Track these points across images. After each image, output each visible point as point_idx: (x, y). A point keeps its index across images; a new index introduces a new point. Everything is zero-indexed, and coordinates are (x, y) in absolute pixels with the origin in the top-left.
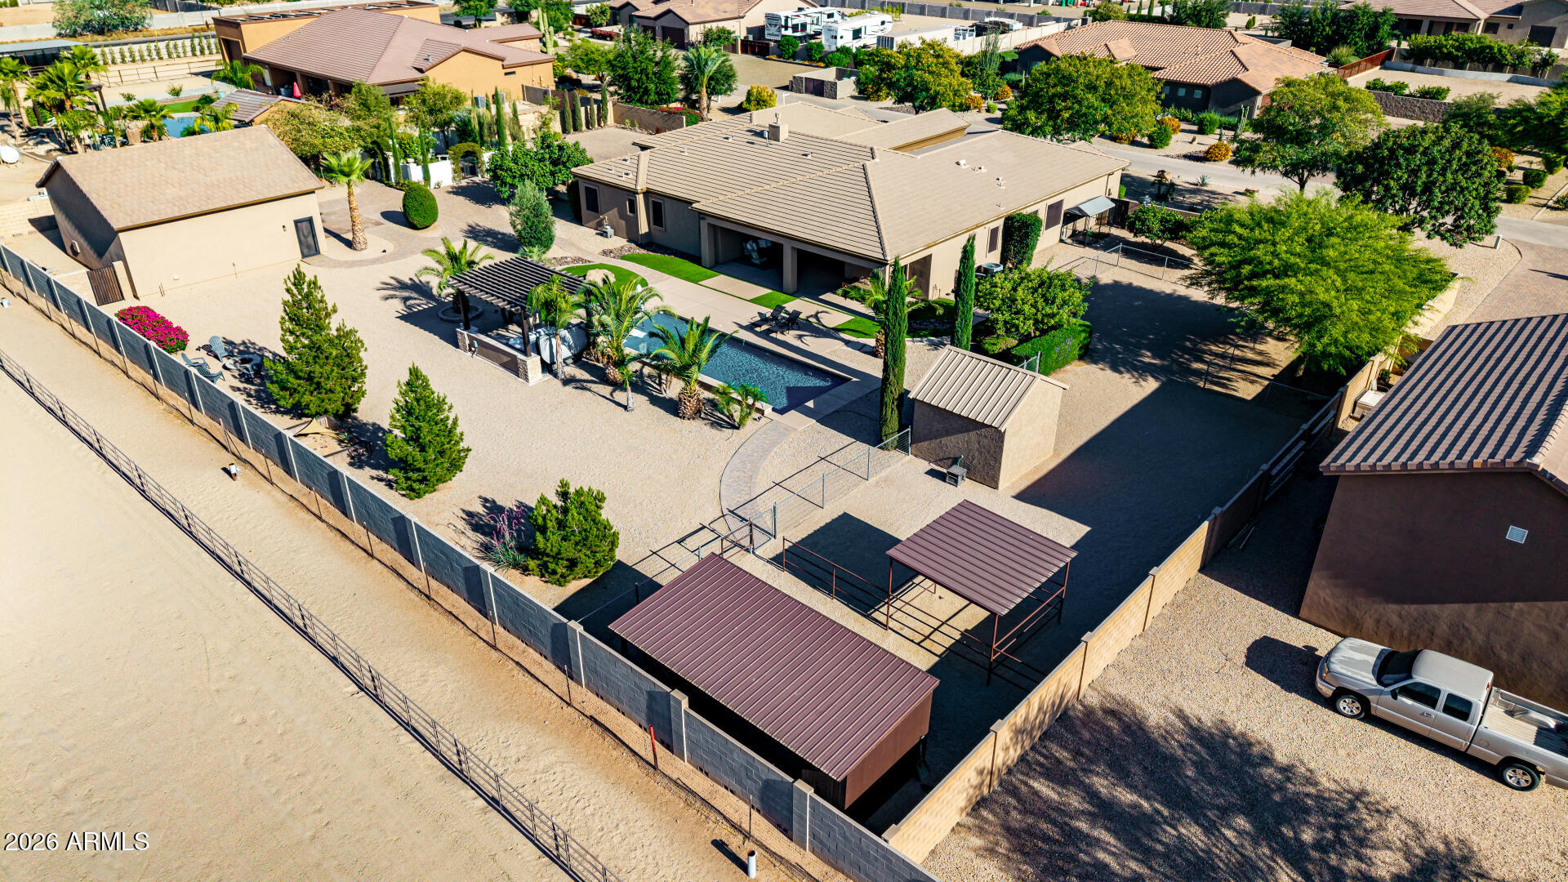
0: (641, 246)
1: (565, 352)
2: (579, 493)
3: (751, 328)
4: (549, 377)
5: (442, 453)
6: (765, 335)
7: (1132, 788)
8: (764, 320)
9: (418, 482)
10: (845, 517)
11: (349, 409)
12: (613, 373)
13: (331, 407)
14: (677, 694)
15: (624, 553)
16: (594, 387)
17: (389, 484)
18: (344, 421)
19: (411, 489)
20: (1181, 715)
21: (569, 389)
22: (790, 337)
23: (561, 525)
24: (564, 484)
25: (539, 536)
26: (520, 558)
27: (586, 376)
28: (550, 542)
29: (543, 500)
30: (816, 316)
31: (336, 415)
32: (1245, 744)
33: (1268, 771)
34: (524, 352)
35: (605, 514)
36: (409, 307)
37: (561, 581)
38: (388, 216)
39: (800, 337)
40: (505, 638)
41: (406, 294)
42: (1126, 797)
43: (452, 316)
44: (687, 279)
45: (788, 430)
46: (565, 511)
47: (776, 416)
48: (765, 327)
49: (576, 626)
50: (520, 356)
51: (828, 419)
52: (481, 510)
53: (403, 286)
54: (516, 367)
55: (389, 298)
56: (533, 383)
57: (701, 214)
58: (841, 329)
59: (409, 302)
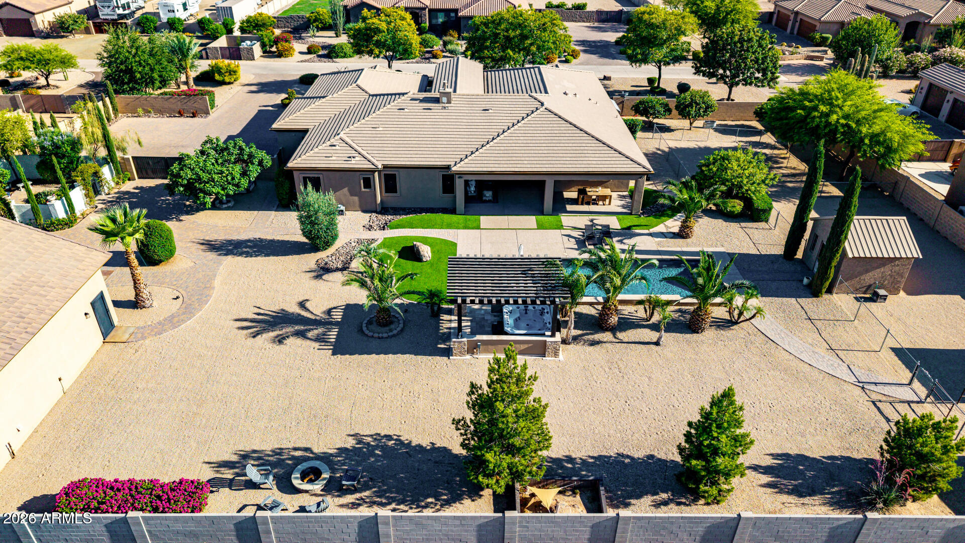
0: (382, 213)
16: (598, 337)
36: (321, 340)
41: (288, 330)
44: (467, 228)
50: (548, 339)
53: (267, 323)
54: (541, 350)
55: (280, 340)
56: (561, 356)
57: (461, 174)
58: (629, 228)
59: (310, 334)
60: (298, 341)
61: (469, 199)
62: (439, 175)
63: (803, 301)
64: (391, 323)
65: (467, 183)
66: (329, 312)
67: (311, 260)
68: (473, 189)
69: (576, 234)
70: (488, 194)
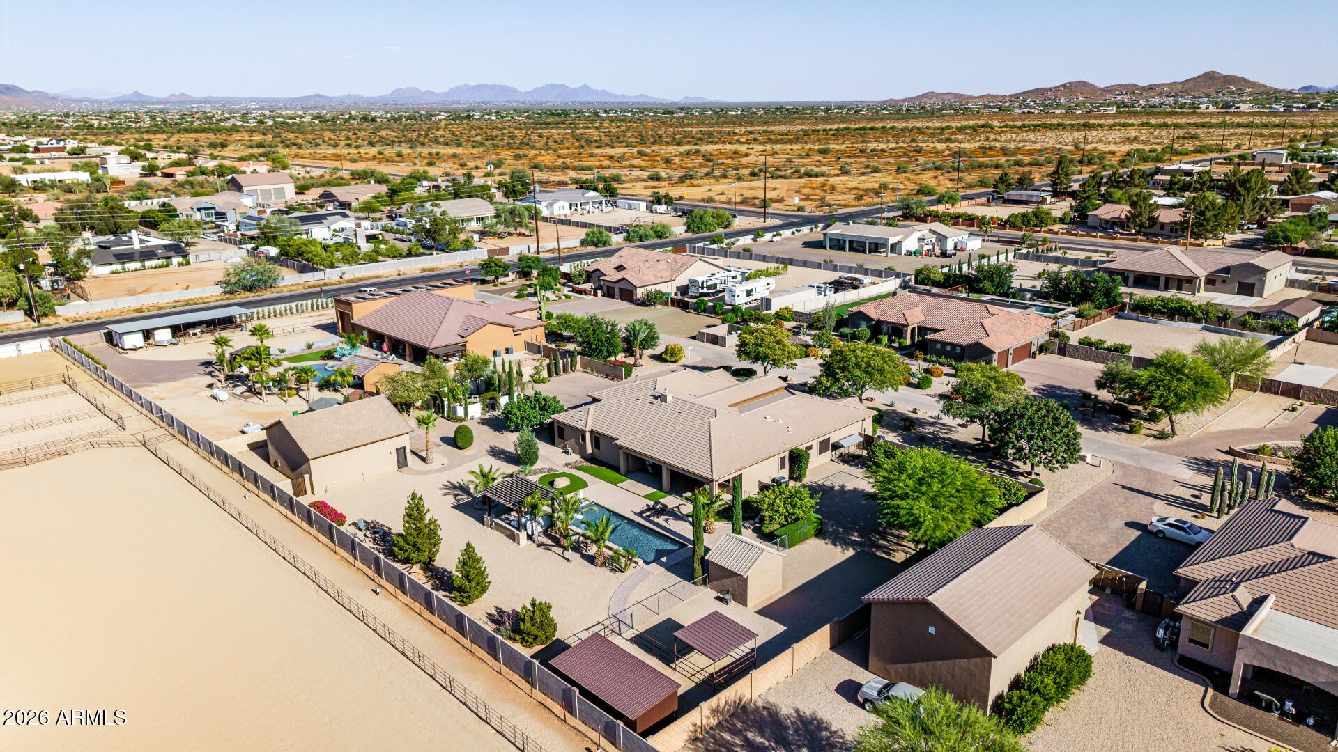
0: (587, 460)
1: (539, 529)
2: (540, 604)
3: (640, 514)
4: (530, 542)
5: (478, 584)
6: (647, 519)
7: (763, 736)
8: (649, 509)
9: (466, 596)
10: (670, 619)
11: (431, 560)
12: (563, 541)
13: (423, 559)
14: (574, 688)
15: (560, 634)
16: (553, 548)
17: (451, 599)
18: (428, 567)
19: (462, 601)
20: (797, 711)
21: (540, 549)
22: (661, 520)
23: (532, 618)
24: (534, 600)
25: (521, 624)
26: (512, 635)
27: (549, 542)
28: (526, 626)
29: (524, 607)
30: (678, 507)
31: (424, 563)
32: (820, 722)
33: (824, 733)
34: (518, 529)
35: (552, 614)
36: (458, 500)
37: (530, 646)
38: (445, 440)
39: (667, 520)
40: (505, 669)
41: (456, 492)
42: (759, 739)
43: (481, 506)
44: (610, 482)
45: (649, 573)
46: (534, 612)
47: (645, 566)
48: (648, 513)
49: (536, 662)
50: (516, 531)
51: (671, 568)
52: (495, 613)
53: (455, 487)
55: (447, 494)
56: (522, 546)
57: (620, 446)
59: (458, 497)
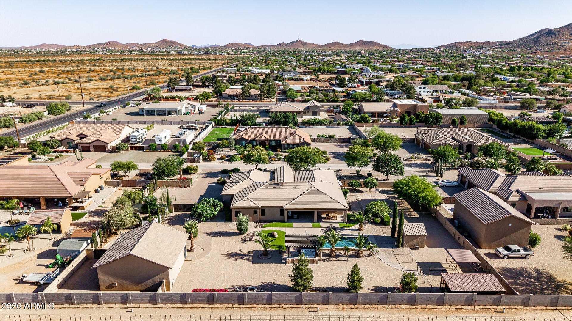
0: (260, 222)
10: (417, 262)
14: (474, 293)
16: (331, 259)
30: (332, 226)
41: (238, 257)
43: (265, 257)
44: (289, 227)
51: (380, 247)
53: (232, 256)
54: (312, 262)
55: (236, 260)
56: (318, 264)
57: (286, 209)
58: (343, 227)
59: (244, 258)
60: (241, 260)
61: (289, 218)
62: (279, 210)
63: (394, 250)
64: (267, 255)
65: (288, 212)
66: (249, 252)
67: (240, 237)
68: (290, 214)
69: (325, 229)
70: (295, 216)
